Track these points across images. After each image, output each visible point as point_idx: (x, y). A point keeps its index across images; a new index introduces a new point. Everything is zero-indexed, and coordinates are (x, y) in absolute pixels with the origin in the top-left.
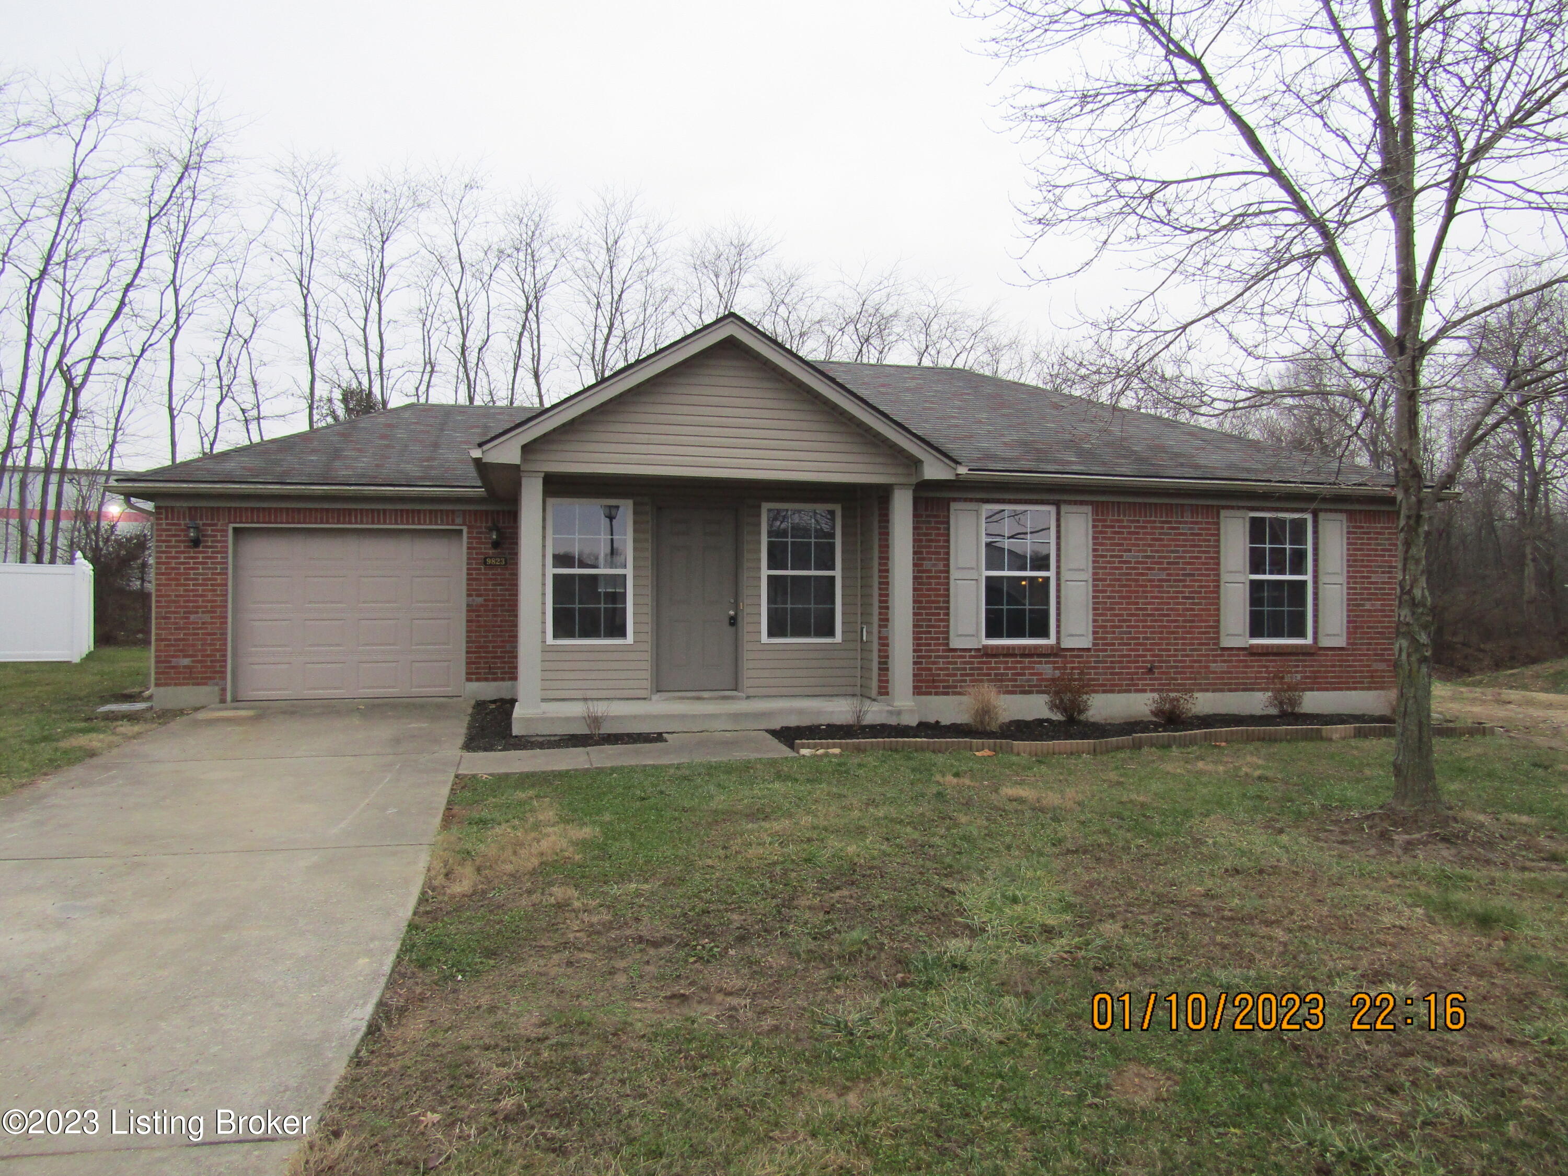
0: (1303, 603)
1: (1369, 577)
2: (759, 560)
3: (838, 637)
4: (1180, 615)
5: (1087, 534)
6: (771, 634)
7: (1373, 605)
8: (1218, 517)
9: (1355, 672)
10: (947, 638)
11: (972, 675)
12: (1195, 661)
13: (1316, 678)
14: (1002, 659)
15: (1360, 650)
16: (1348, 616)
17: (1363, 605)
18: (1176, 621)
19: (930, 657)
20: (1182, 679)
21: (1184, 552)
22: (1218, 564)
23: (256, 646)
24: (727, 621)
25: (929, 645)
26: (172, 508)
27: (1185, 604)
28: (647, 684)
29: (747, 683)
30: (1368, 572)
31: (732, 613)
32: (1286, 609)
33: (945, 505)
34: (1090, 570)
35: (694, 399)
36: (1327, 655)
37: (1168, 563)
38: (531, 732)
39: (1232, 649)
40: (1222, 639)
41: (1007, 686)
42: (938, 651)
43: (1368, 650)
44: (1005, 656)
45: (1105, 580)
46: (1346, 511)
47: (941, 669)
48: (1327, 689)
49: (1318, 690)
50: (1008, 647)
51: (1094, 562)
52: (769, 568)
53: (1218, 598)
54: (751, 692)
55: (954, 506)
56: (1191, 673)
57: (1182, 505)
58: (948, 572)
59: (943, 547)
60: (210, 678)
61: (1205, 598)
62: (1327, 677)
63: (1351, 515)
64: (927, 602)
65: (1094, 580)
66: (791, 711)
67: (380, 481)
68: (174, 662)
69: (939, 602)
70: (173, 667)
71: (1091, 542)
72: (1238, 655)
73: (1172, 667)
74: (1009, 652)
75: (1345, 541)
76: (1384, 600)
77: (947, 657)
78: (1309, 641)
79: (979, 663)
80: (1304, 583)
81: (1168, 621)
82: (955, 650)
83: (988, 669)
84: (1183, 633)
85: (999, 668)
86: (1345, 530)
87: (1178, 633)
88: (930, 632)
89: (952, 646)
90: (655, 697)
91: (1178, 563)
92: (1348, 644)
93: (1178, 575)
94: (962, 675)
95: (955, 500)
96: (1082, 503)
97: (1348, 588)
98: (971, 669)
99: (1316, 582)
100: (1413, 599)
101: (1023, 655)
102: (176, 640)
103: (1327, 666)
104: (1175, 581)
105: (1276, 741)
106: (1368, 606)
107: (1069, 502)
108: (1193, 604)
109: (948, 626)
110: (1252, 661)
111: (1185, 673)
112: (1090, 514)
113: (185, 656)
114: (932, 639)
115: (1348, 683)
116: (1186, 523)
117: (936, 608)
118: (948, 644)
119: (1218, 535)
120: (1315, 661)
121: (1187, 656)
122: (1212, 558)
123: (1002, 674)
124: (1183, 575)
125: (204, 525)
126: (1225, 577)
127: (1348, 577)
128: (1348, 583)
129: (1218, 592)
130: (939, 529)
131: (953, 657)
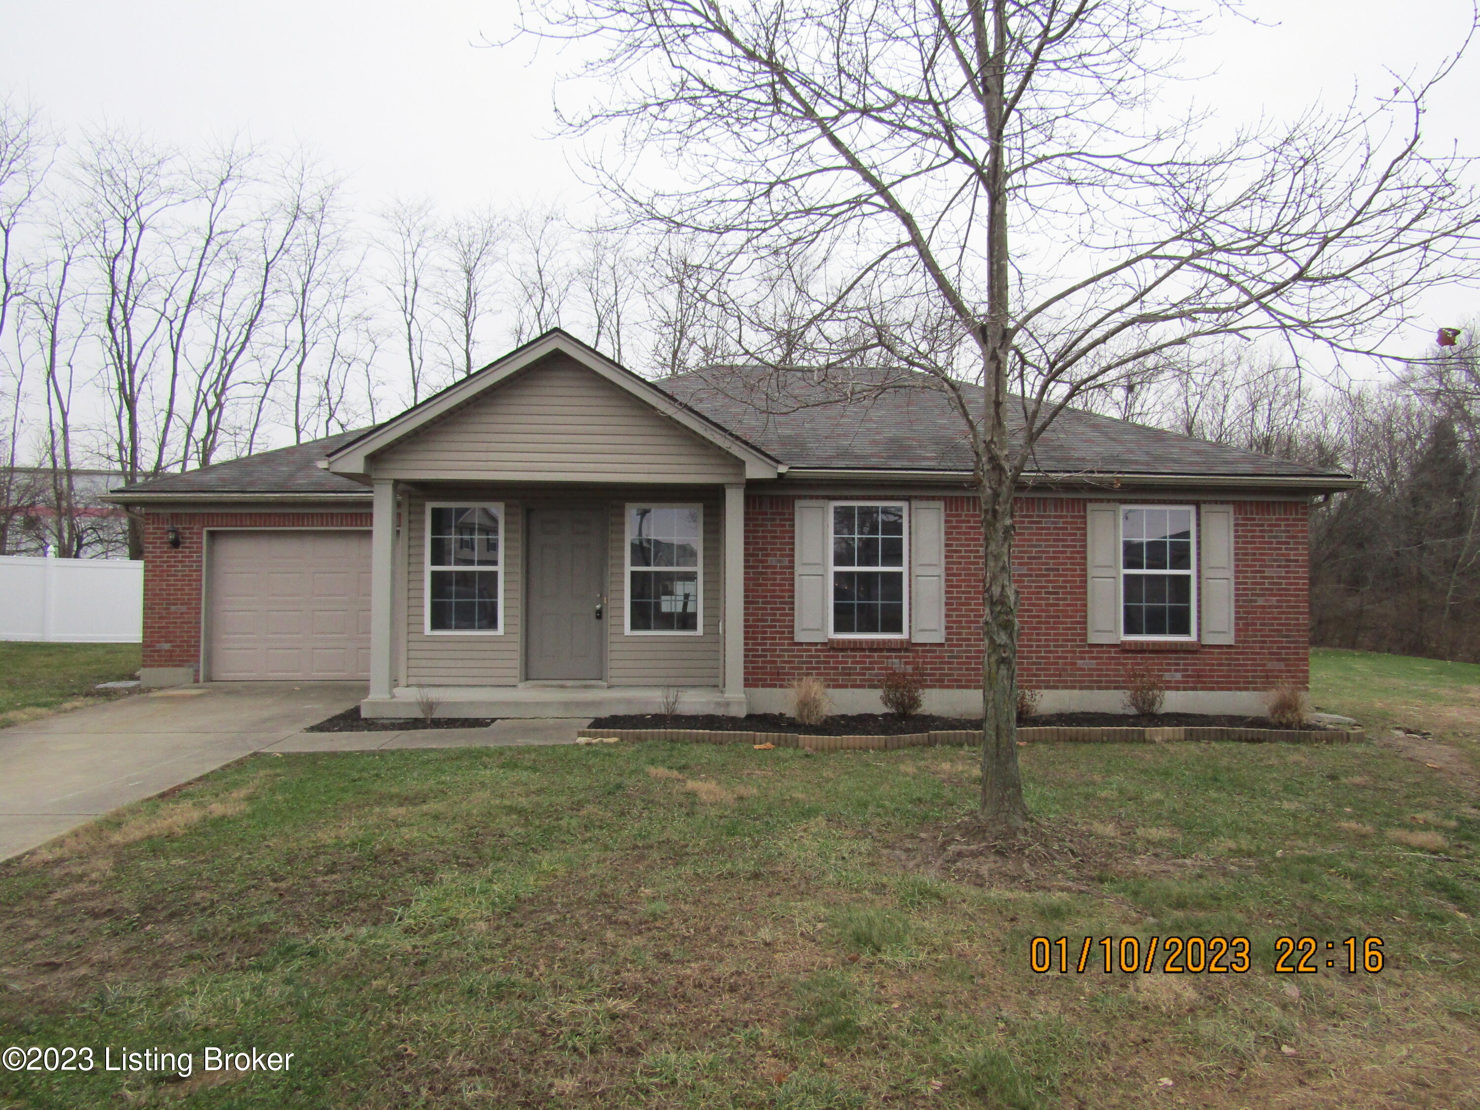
0: (1187, 599)
1: (1263, 572)
2: (623, 557)
3: (700, 631)
4: (1042, 611)
5: (939, 530)
6: (634, 627)
7: (1267, 601)
8: (1085, 511)
9: (1247, 671)
10: (792, 632)
11: (818, 668)
12: (1060, 658)
13: (1199, 676)
14: (849, 653)
15: (1252, 648)
16: (1237, 613)
17: (1256, 601)
18: (1038, 617)
19: (775, 650)
20: (1045, 676)
21: (1046, 546)
22: (1085, 558)
23: (227, 634)
24: (593, 615)
25: (774, 638)
26: (158, 514)
27: (1048, 599)
28: (517, 672)
29: (610, 673)
30: (1261, 566)
31: (598, 607)
32: (1167, 604)
33: (789, 502)
34: (943, 565)
35: (536, 409)
36: (1212, 653)
37: (1029, 558)
38: (378, 716)
39: (1102, 645)
40: (1089, 636)
41: (855, 680)
42: (783, 644)
43: (1262, 648)
44: (853, 650)
45: (960, 575)
46: (1234, 502)
47: (785, 662)
48: (1212, 689)
49: (1202, 689)
50: (855, 642)
51: (946, 557)
52: (633, 564)
53: (1085, 593)
54: (614, 681)
55: (798, 504)
56: (1055, 669)
57: (1045, 499)
58: (793, 567)
59: (788, 543)
60: (186, 661)
61: (1070, 593)
62: (1213, 677)
63: (1239, 506)
64: (772, 597)
65: (948, 575)
66: (619, 701)
67: (327, 488)
68: (158, 646)
69: (784, 597)
70: (158, 651)
71: (943, 536)
72: (1109, 652)
73: (1034, 663)
74: (856, 647)
75: (1232, 534)
76: (1281, 595)
77: (793, 651)
78: (1193, 638)
79: (826, 656)
80: (1188, 577)
81: (1029, 617)
82: (801, 644)
83: (835, 662)
84: (1047, 629)
85: (847, 663)
86: (1232, 523)
87: (1040, 629)
88: (775, 626)
89: (796, 640)
90: (521, 685)
91: (1040, 558)
92: (1236, 642)
93: (1040, 569)
94: (807, 668)
95: (800, 497)
96: (933, 498)
97: (1236, 583)
98: (817, 662)
99: (1199, 577)
100: (991, 597)
101: (872, 650)
102: (159, 628)
103: (1213, 665)
104: (1037, 576)
105: (1089, 741)
106: (1260, 602)
107: (921, 498)
108: (1058, 599)
109: (793, 621)
110: (1125, 658)
111: (1049, 669)
112: (943, 509)
113: (166, 642)
114: (777, 632)
115: (1238, 683)
116: (1049, 517)
117: (781, 603)
118: (792, 638)
119: (1085, 529)
120: (1198, 659)
121: (1051, 652)
122: (1078, 552)
123: (850, 668)
124: (1047, 570)
125: (184, 528)
126: (1091, 572)
127: (1236, 572)
128: (1237, 578)
129: (1085, 587)
130: (784, 526)
131: (798, 650)
